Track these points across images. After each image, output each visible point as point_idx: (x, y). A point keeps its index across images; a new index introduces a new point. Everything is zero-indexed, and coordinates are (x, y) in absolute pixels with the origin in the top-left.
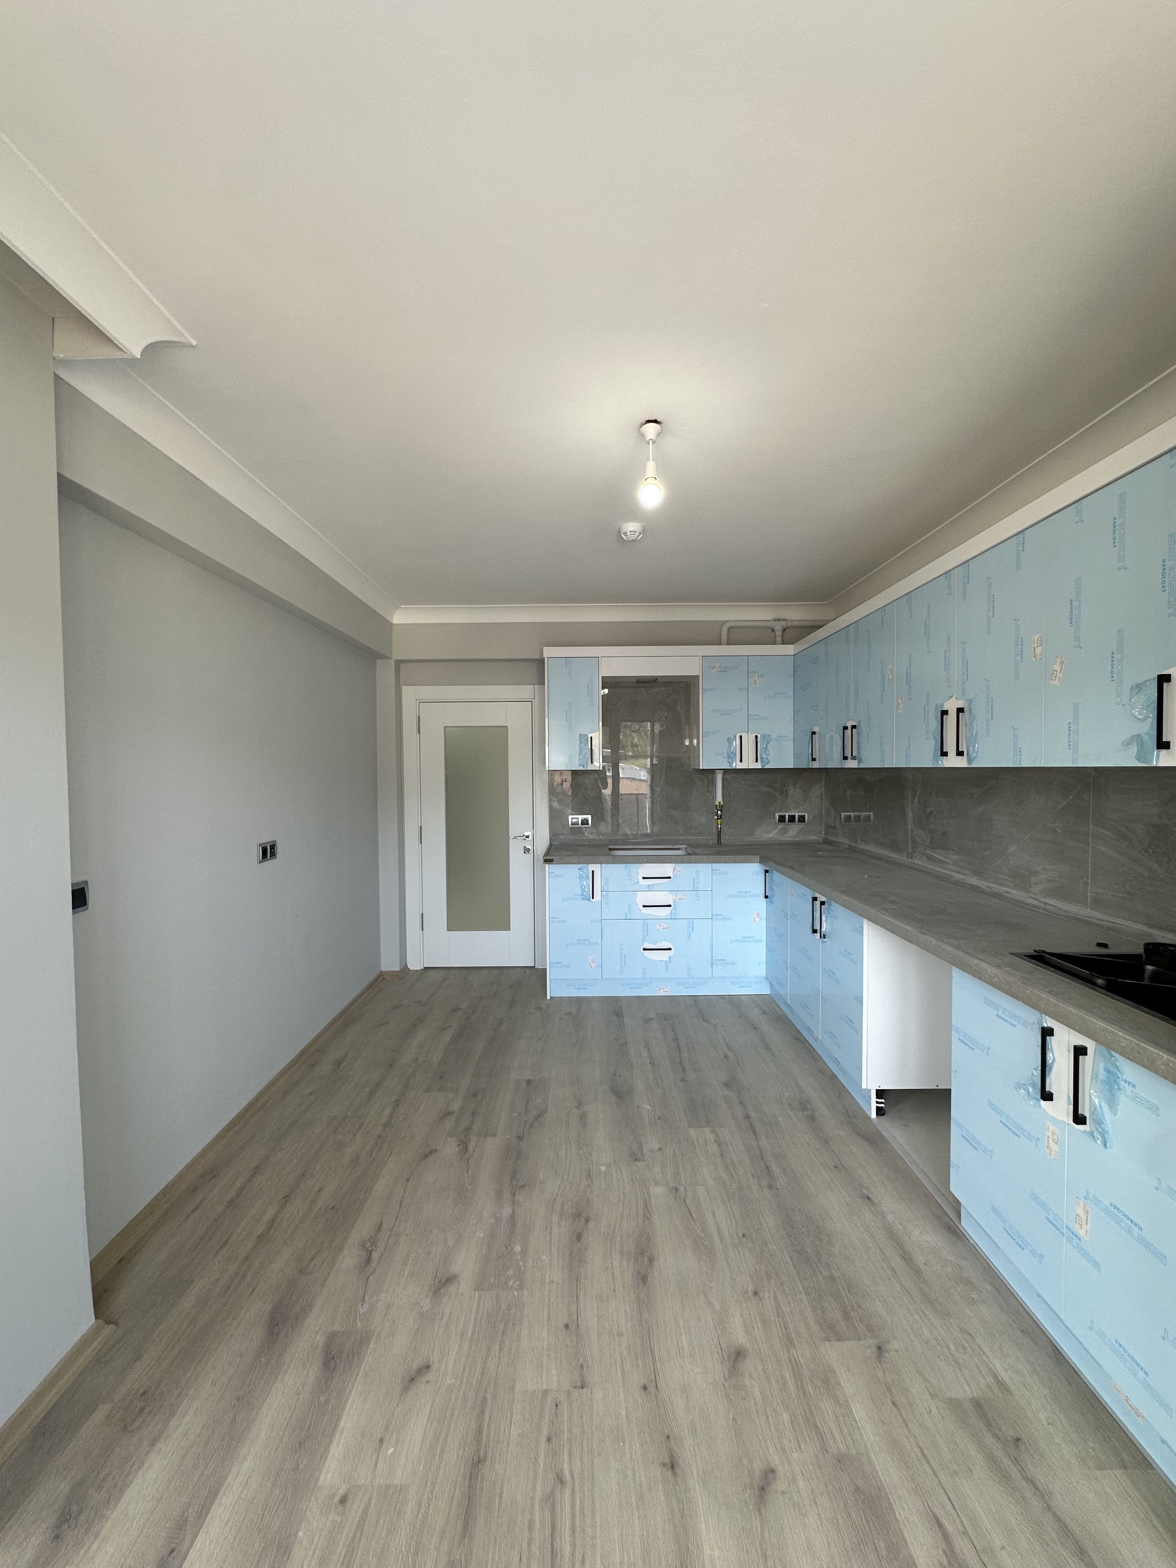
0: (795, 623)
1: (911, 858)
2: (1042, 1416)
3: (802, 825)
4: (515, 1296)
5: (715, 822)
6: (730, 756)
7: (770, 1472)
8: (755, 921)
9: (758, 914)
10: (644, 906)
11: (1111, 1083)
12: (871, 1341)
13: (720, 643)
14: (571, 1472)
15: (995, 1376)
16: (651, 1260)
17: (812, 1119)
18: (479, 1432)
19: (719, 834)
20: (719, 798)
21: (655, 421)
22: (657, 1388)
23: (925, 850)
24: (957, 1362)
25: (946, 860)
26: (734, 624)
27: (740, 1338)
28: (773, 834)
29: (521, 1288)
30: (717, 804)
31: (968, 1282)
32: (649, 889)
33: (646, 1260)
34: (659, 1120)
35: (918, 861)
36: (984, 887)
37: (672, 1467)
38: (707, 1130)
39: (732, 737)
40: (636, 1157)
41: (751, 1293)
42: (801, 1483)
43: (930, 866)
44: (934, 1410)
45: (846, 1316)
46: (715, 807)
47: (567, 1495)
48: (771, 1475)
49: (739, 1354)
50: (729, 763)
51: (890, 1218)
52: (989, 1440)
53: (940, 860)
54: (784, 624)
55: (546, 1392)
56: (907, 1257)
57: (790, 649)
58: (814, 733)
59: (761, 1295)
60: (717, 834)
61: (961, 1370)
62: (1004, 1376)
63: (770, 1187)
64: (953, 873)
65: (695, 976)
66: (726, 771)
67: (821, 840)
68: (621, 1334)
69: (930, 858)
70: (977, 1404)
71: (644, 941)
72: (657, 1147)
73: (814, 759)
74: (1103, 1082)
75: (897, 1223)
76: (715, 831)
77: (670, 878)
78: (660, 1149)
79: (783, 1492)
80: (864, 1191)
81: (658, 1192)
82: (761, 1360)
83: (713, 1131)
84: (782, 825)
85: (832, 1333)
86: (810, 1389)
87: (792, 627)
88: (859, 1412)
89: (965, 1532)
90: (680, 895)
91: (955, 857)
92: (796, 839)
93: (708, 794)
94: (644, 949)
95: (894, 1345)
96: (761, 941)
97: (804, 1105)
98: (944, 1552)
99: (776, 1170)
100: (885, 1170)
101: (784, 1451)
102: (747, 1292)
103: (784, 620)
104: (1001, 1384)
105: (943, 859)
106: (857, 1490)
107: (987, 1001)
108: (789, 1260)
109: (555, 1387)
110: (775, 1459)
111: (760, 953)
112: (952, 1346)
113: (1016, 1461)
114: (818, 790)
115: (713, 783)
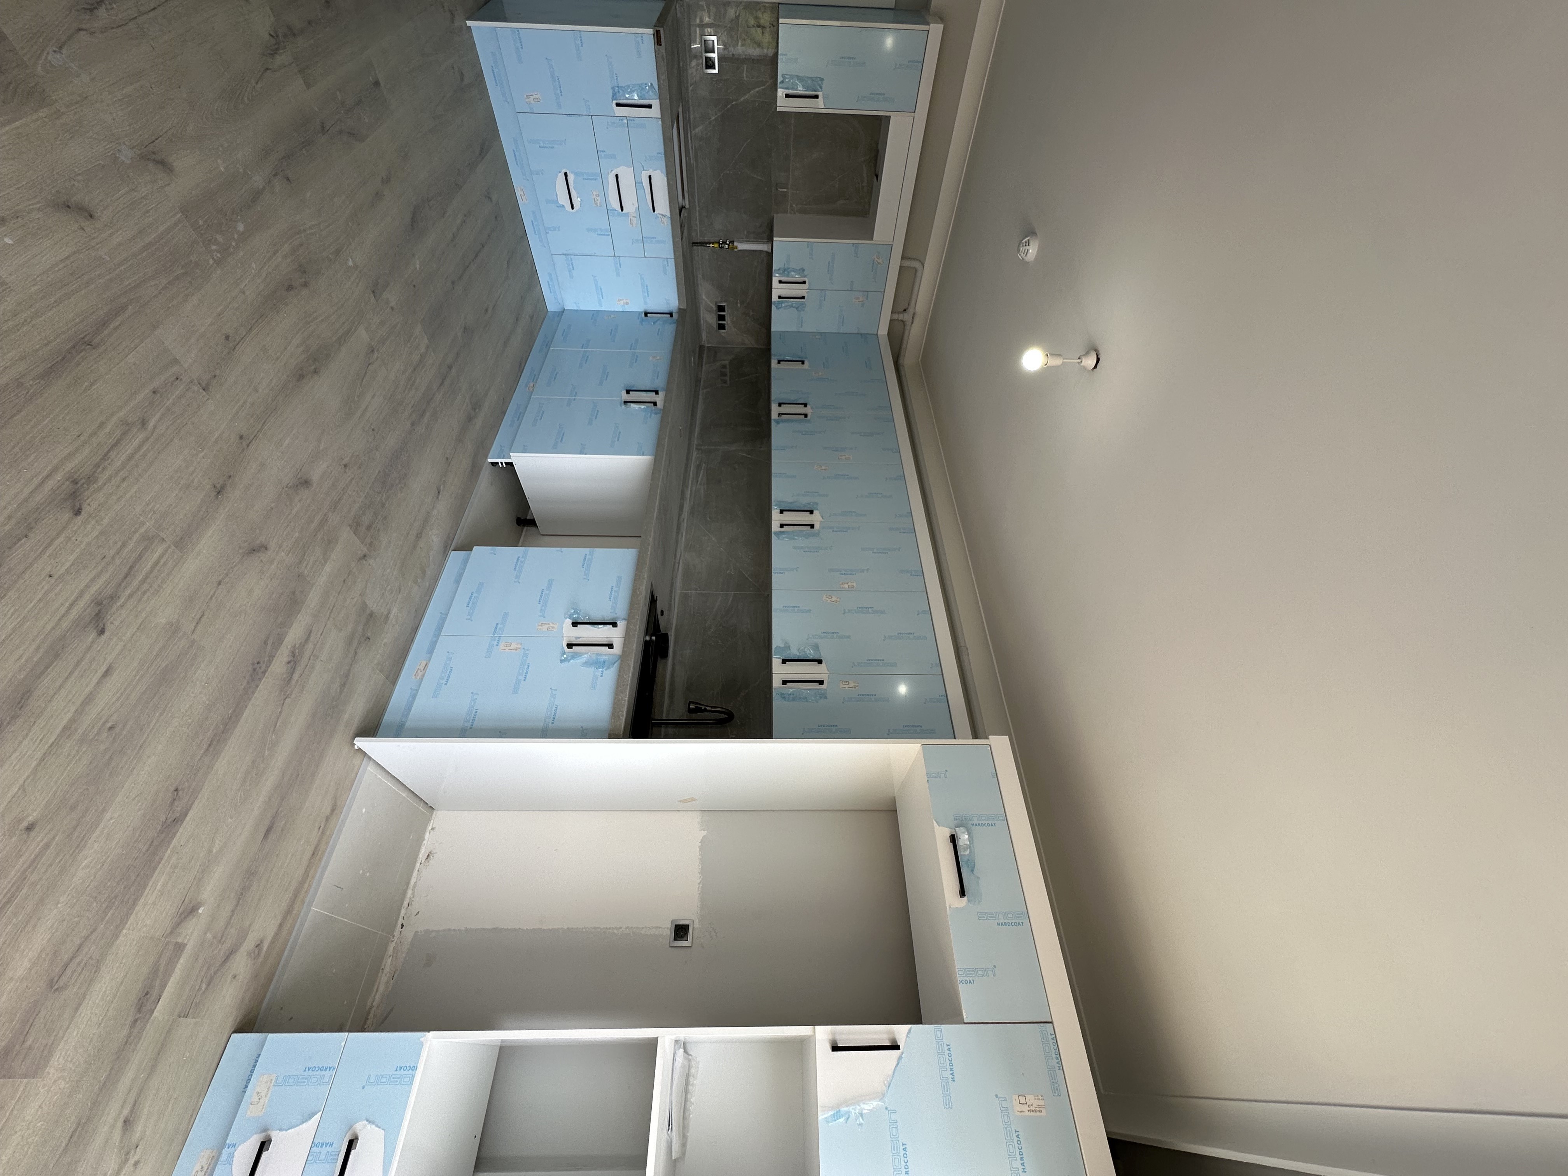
0: (907, 332)
1: (697, 449)
2: (385, 640)
3: (715, 326)
4: (208, 264)
5: (716, 239)
6: (785, 271)
7: (264, 548)
8: (619, 300)
9: (627, 303)
10: (617, 176)
11: (597, 663)
12: (365, 549)
13: (903, 258)
14: (155, 427)
15: (389, 613)
16: (316, 372)
17: (470, 419)
18: (104, 323)
19: (703, 244)
20: (741, 246)
21: (1096, 367)
22: (248, 446)
23: (705, 463)
24: (383, 593)
25: (699, 482)
26: (919, 274)
27: (315, 477)
28: (706, 299)
29: (218, 263)
30: (735, 244)
31: (424, 572)
32: (638, 183)
33: (312, 368)
34: (412, 287)
35: (695, 454)
36: (683, 516)
37: (218, 493)
38: (426, 341)
39: (806, 273)
40: (376, 290)
41: (344, 462)
42: (273, 567)
43: (692, 468)
44: (355, 599)
45: (369, 528)
46: (732, 240)
47: (141, 436)
48: (263, 549)
49: (306, 483)
50: (779, 270)
51: (435, 512)
52: (360, 628)
53: (699, 477)
54: (908, 323)
55: (175, 361)
56: (419, 536)
57: (883, 331)
58: (803, 362)
59: (347, 471)
60: (703, 241)
61: (381, 598)
62: (392, 616)
63: (413, 424)
64: (689, 488)
65: (548, 234)
66: (770, 255)
67: (703, 343)
68: (256, 390)
69: (698, 467)
70: (371, 615)
71: (576, 174)
72: (393, 304)
73: (779, 362)
74: (597, 659)
75: (434, 519)
76: (706, 239)
77: (654, 211)
78: (392, 308)
79: (262, 561)
80: (442, 488)
81: (362, 334)
82: (313, 499)
83: (428, 347)
84: (715, 308)
85: (356, 526)
86: (319, 536)
87: (904, 329)
88: (328, 568)
89: (315, 645)
90: (635, 221)
91: (702, 491)
92: (702, 322)
93: (745, 233)
94: (566, 174)
95: (371, 561)
96: (601, 305)
97: (476, 406)
98: (301, 643)
99: (426, 419)
100: (460, 491)
101: (280, 547)
102: (343, 459)
103: (912, 323)
104: (387, 617)
105: (700, 479)
106: (294, 593)
107: (619, 579)
108: (377, 471)
109: (186, 366)
110: (273, 545)
111: (589, 304)
112: (389, 587)
113: (359, 643)
114: (749, 341)
115: (757, 239)
